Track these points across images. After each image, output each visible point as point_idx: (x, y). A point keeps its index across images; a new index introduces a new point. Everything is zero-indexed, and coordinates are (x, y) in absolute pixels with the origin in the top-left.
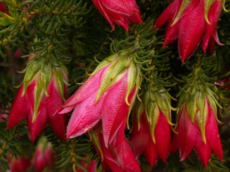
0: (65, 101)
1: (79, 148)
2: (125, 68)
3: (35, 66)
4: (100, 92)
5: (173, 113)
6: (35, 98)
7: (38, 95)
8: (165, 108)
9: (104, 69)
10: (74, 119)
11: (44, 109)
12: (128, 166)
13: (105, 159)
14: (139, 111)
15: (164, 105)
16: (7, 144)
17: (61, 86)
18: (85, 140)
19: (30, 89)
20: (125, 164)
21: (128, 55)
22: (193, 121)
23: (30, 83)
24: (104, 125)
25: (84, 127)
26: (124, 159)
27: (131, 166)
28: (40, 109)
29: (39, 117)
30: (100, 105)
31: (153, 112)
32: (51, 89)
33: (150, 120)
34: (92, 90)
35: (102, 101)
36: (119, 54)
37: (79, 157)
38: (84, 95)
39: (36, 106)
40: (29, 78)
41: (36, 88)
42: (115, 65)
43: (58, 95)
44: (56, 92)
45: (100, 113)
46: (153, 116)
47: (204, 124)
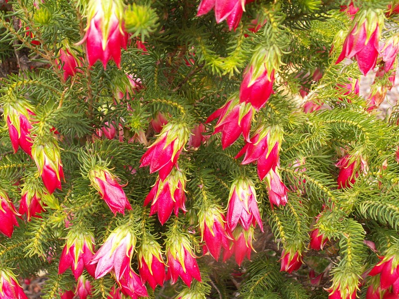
0: (94, 254)
1: (105, 282)
2: (125, 236)
3: (73, 235)
4: (111, 251)
5: (163, 255)
6: (75, 254)
7: (77, 253)
8: (156, 253)
9: (113, 237)
10: (99, 267)
11: (82, 260)
12: (137, 291)
13: (123, 288)
14: (140, 256)
15: (155, 251)
16: (58, 283)
17: (90, 246)
18: (109, 276)
19: (72, 249)
20: (135, 290)
21: (126, 228)
22: (175, 259)
23: (71, 246)
24: (115, 269)
25: (104, 271)
26: (134, 286)
27: (140, 290)
28: (79, 260)
29: (79, 265)
30: (112, 258)
31: (148, 256)
32: (85, 248)
33: (146, 261)
34: (107, 250)
35: (113, 256)
36: (121, 228)
37: (105, 288)
38: (103, 253)
39: (77, 259)
40: (70, 243)
41: (75, 248)
42: (118, 235)
43: (89, 251)
44: (88, 249)
45: (113, 263)
46: (148, 258)
47: (183, 260)
